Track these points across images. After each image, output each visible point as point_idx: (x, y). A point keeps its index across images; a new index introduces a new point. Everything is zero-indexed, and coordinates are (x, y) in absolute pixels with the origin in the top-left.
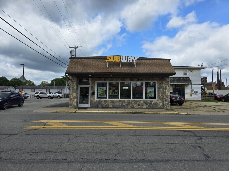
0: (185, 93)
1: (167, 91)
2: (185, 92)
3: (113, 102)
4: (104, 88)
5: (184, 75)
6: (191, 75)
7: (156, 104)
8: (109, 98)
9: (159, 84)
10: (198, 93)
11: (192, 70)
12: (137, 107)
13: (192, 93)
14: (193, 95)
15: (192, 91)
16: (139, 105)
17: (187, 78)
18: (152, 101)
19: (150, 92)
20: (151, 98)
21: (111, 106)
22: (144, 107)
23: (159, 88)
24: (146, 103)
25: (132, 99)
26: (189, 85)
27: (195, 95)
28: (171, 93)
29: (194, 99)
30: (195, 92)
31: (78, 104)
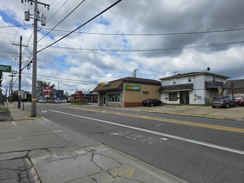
0: (190, 98)
3: (110, 103)
4: (109, 97)
5: (189, 81)
6: (194, 81)
9: (121, 94)
11: (195, 76)
13: (196, 98)
15: (196, 96)
16: (116, 105)
17: (191, 84)
18: (119, 103)
19: (119, 98)
20: (119, 101)
21: (110, 106)
23: (121, 96)
25: (115, 102)
26: (193, 91)
27: (198, 100)
28: (178, 98)
29: (198, 104)
30: (198, 97)
31: (102, 104)
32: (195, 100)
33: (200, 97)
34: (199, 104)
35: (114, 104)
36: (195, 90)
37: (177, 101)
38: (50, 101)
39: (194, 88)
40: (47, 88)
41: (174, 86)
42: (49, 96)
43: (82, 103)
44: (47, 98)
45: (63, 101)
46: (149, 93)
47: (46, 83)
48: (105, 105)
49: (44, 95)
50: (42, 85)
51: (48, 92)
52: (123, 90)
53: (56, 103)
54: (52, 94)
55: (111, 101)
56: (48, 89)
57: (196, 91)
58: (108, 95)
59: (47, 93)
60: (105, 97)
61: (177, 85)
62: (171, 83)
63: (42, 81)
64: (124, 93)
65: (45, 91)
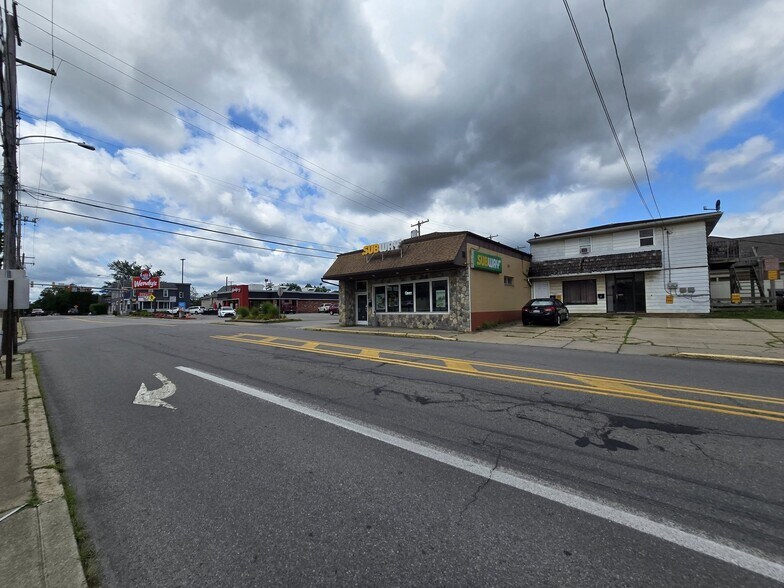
0: (647, 295)
1: (462, 295)
2: (646, 291)
3: (391, 317)
4: (382, 295)
5: (642, 245)
6: (666, 242)
7: (447, 320)
8: (389, 311)
9: (452, 283)
10: (695, 294)
11: (669, 229)
12: (421, 326)
13: (673, 293)
14: (674, 300)
15: (673, 287)
16: (424, 323)
17: (653, 251)
18: (442, 316)
19: (440, 299)
20: (441, 310)
21: (390, 325)
22: (431, 326)
23: (452, 291)
24: (433, 318)
25: (415, 313)
26: (662, 272)
27: (684, 299)
28: (601, 296)
29: (682, 312)
30: (683, 290)
31: (354, 320)
32: (669, 299)
33: (692, 290)
34: (686, 312)
35: (411, 319)
36: (670, 269)
37: (596, 303)
38: (155, 312)
39: (665, 263)
40: (145, 276)
41: (583, 259)
42: (150, 298)
43: (269, 315)
44: (145, 303)
45: (193, 311)
46: (514, 282)
47: (138, 268)
48: (366, 323)
49: (137, 294)
50: (130, 272)
51: (148, 287)
52: (465, 267)
53: (176, 316)
54: (157, 293)
55: (396, 310)
56: (147, 281)
57: (672, 271)
58: (380, 291)
59: (144, 290)
60: (362, 299)
61: (595, 258)
62: (571, 251)
63: (127, 263)
64: (469, 279)
65: (138, 284)
